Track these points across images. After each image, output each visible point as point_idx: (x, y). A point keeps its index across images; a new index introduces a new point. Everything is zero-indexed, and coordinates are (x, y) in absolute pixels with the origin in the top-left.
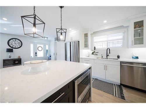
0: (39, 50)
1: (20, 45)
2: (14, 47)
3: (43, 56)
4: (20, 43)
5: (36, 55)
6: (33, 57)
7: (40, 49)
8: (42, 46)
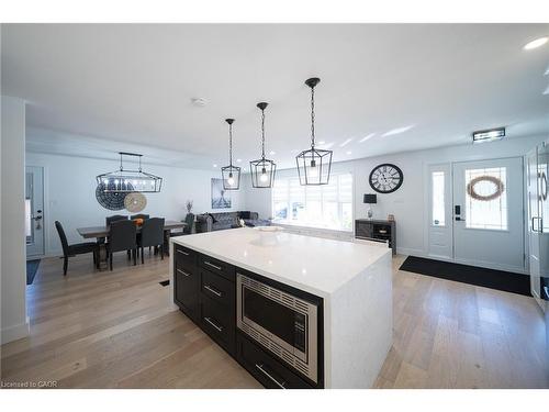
0: (474, 195)
1: (397, 181)
2: (381, 189)
3: (505, 228)
4: (398, 176)
5: (458, 219)
6: (442, 224)
7: (485, 188)
8: (501, 173)
